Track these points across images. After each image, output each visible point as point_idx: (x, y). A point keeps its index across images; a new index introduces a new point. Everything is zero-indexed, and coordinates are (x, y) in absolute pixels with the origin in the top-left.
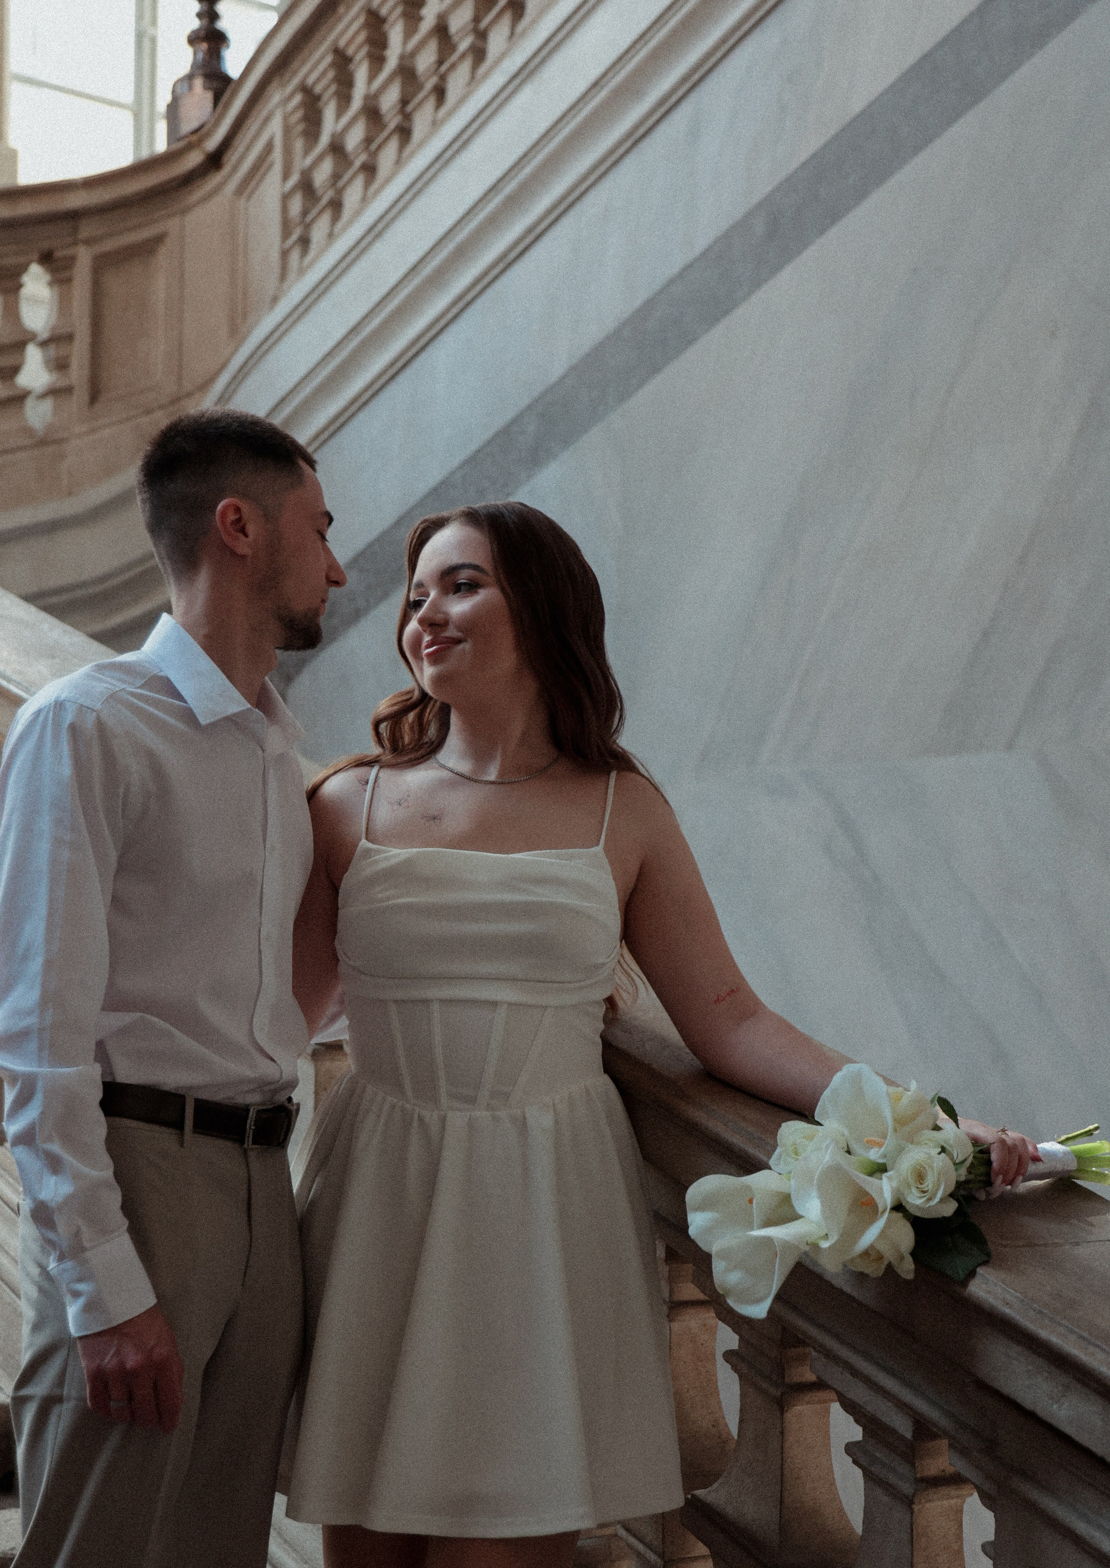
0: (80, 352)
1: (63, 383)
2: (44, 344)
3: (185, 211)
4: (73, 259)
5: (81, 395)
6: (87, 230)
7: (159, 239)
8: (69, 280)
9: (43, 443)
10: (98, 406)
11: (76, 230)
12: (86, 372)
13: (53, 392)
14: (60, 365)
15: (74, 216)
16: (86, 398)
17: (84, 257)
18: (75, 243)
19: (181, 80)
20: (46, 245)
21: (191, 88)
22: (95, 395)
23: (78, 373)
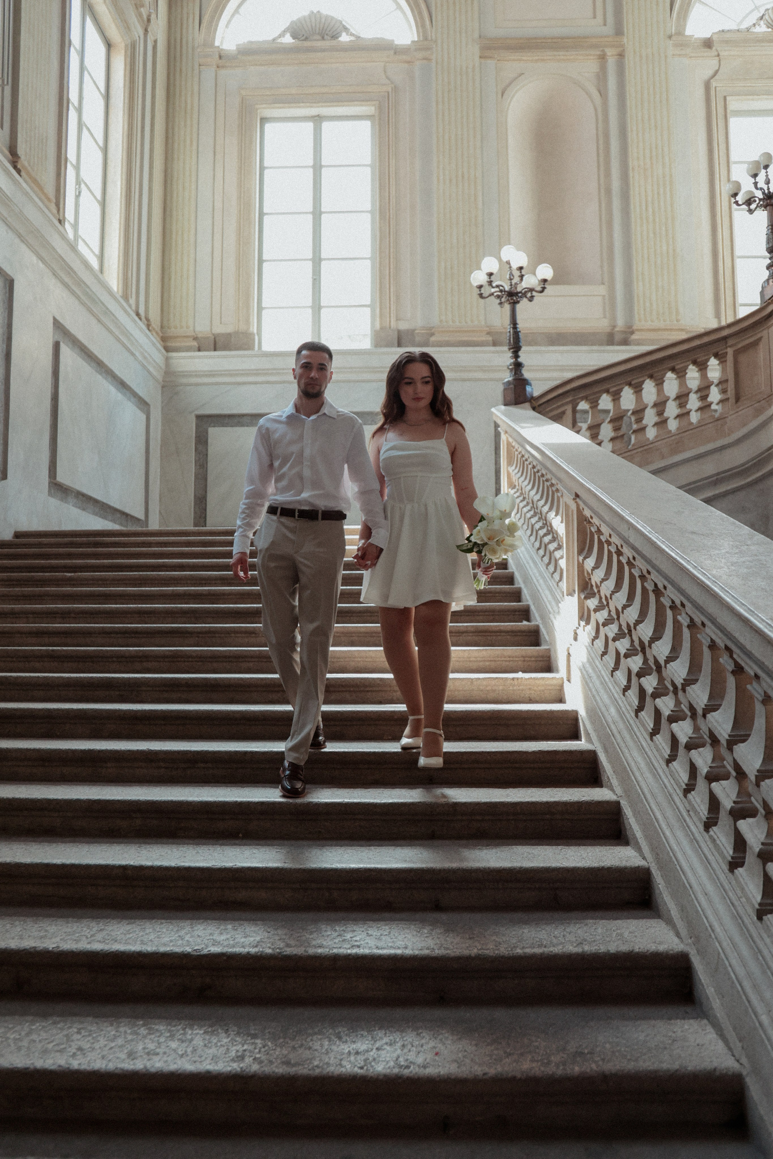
0: (731, 385)
1: (725, 397)
2: (717, 385)
3: (769, 328)
4: (726, 353)
5: (732, 400)
6: (730, 342)
7: (760, 339)
8: (726, 361)
9: (718, 420)
10: (739, 403)
11: (726, 343)
12: (734, 392)
13: (721, 401)
14: (724, 391)
15: (725, 338)
16: (734, 401)
17: (730, 351)
18: (726, 348)
19: (764, 282)
20: (715, 351)
21: (768, 284)
22: (737, 399)
23: (731, 393)
